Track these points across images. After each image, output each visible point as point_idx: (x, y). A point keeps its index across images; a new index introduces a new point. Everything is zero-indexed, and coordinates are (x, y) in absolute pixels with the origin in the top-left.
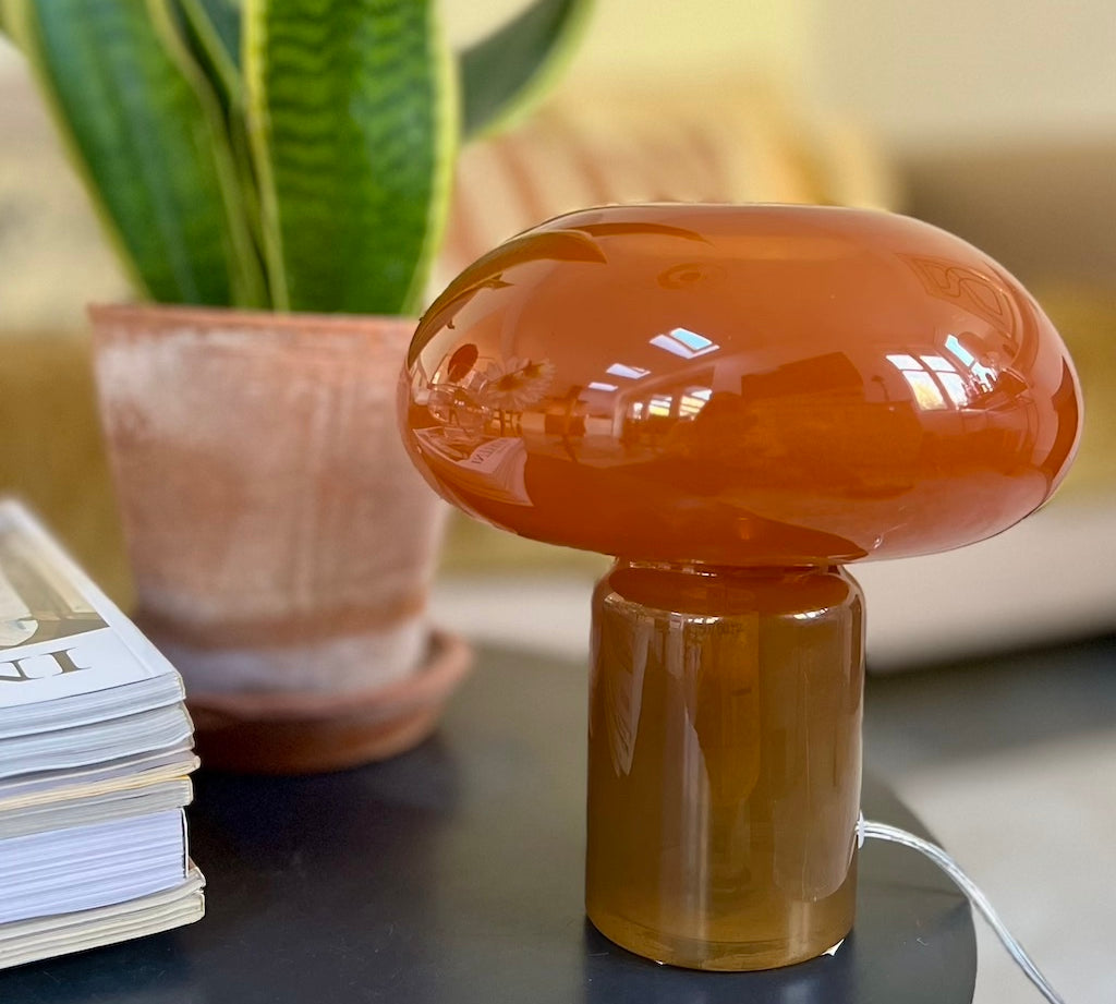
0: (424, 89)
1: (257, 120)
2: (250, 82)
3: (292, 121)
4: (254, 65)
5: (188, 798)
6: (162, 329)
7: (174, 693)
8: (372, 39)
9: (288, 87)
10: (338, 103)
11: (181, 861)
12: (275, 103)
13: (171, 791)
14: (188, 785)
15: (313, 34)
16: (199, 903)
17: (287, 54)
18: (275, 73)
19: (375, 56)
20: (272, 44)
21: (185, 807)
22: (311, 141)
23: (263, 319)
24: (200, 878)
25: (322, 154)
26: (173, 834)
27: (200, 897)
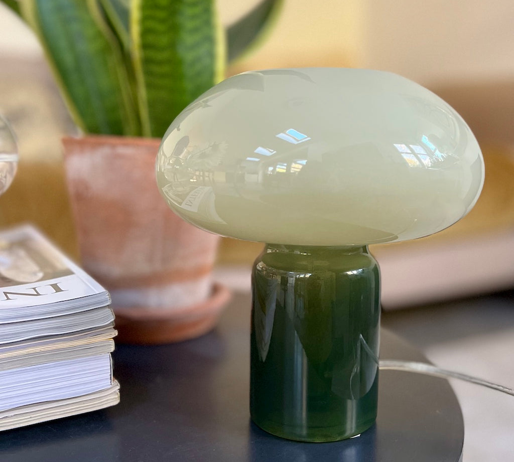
0: (210, 40)
1: (137, 53)
2: (134, 37)
3: (152, 54)
4: (136, 29)
5: (113, 349)
6: (95, 146)
7: (107, 300)
8: (188, 18)
9: (151, 39)
10: (172, 46)
11: (109, 377)
12: (145, 46)
13: (105, 345)
14: (113, 343)
15: (161, 14)
16: (117, 396)
17: (151, 24)
18: (145, 32)
19: (189, 24)
20: (144, 19)
21: (111, 353)
22: (160, 63)
23: (138, 141)
24: (118, 385)
25: (165, 69)
26: (106, 364)
27: (118, 394)
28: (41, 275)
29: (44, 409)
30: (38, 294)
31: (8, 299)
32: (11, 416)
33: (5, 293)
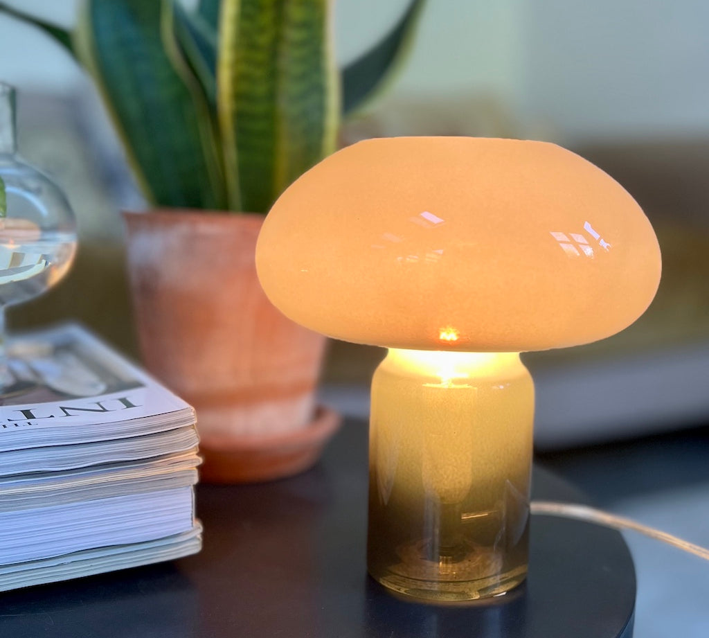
0: (319, 89)
5: (196, 480)
7: (191, 419)
11: (190, 517)
12: (238, 96)
13: (185, 476)
14: (196, 473)
15: (260, 56)
16: (198, 542)
18: (238, 79)
20: (237, 62)
21: (194, 486)
24: (199, 528)
26: (186, 500)
27: (200, 539)
28: (102, 387)
29: (108, 556)
30: (105, 410)
31: (68, 415)
32: (68, 563)
33: (63, 409)
